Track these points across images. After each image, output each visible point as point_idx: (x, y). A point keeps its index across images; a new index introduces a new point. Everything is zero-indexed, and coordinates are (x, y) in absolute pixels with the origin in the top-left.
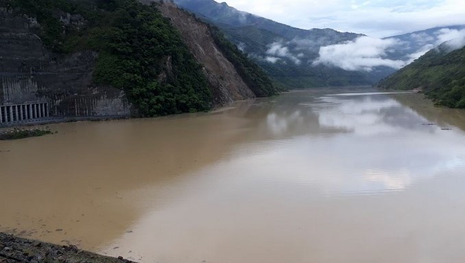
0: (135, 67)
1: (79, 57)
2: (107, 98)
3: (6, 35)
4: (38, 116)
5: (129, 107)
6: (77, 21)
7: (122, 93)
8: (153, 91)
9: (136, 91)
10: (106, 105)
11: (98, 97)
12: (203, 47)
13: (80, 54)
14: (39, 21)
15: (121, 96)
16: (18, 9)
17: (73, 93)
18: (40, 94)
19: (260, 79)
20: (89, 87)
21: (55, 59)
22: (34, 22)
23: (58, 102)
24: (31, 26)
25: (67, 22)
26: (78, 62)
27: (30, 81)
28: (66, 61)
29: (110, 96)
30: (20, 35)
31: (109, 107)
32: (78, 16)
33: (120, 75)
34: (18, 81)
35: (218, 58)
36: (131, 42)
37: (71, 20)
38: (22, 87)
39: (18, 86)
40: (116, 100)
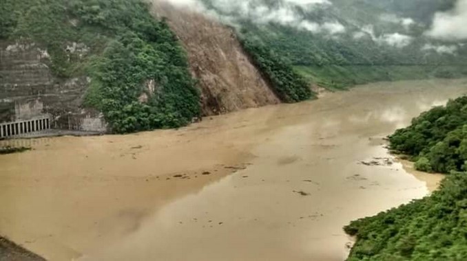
0: (115, 93)
1: (76, 82)
2: (91, 117)
3: (22, 66)
4: (41, 128)
5: (106, 125)
6: (81, 48)
7: (101, 115)
8: (127, 112)
9: (111, 113)
10: (90, 123)
11: (84, 116)
12: (226, 52)
13: (77, 79)
14: (49, 52)
15: (100, 117)
16: (33, 44)
17: (68, 111)
18: (44, 111)
19: (292, 83)
20: (79, 107)
21: (58, 83)
22: (46, 54)
23: (57, 118)
24: (42, 56)
25: (72, 50)
26: (74, 86)
27: (37, 101)
28: (66, 84)
29: (93, 116)
30: (32, 65)
31: (92, 125)
32: (82, 44)
33: (101, 100)
34: (27, 103)
35: (240, 63)
36: (117, 70)
37: (76, 48)
38: (31, 107)
39: (27, 106)
40: (96, 119)
